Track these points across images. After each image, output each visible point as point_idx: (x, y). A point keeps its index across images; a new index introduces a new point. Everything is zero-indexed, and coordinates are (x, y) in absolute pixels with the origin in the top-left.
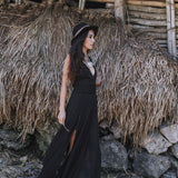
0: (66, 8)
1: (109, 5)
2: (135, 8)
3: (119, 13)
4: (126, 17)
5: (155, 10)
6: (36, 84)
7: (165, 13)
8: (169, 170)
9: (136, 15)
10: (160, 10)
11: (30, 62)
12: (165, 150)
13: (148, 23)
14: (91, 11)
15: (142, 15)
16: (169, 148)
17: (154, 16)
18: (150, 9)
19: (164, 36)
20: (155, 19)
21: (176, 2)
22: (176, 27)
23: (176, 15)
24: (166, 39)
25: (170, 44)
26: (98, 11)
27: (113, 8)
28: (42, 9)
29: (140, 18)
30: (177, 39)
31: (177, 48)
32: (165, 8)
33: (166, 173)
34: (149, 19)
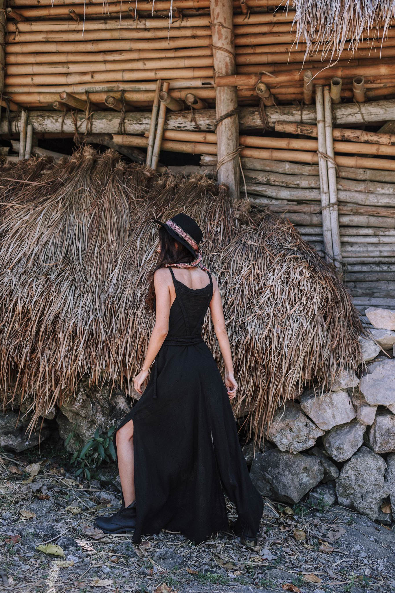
0: (120, 166)
1: (207, 159)
2: (258, 165)
3: (226, 174)
4: (240, 182)
5: (296, 169)
6: (57, 317)
7: (317, 175)
8: (321, 484)
9: (261, 177)
10: (307, 169)
11: (47, 274)
12: (311, 443)
13: (285, 194)
14: (171, 170)
15: (273, 178)
16: (320, 442)
17: (297, 181)
18: (287, 167)
19: (315, 220)
20: (297, 187)
21: (337, 154)
22: (340, 202)
23: (338, 177)
24: (321, 225)
25: (327, 235)
26: (186, 170)
27: (214, 165)
28: (73, 168)
29: (268, 184)
30: (342, 226)
31: (343, 244)
32: (317, 164)
33: (314, 490)
34: (287, 187)
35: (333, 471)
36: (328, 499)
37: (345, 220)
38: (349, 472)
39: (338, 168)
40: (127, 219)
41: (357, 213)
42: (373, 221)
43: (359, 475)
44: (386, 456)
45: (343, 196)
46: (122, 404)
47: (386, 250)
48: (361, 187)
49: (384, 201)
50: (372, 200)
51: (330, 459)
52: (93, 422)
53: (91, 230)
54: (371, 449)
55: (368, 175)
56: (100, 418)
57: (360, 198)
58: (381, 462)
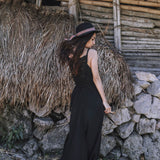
0: (24, 4)
1: (64, 3)
2: (86, 7)
3: (73, 10)
4: (79, 14)
5: (103, 9)
7: (112, 13)
8: (115, 148)
9: (88, 13)
10: (108, 10)
12: (112, 131)
13: (98, 20)
14: (48, 8)
15: (93, 13)
16: (115, 129)
17: (103, 15)
18: (99, 8)
19: (111, 32)
20: (103, 18)
21: (121, 4)
22: (122, 25)
24: (113, 35)
25: (116, 39)
26: (54, 8)
27: (67, 6)
29: (91, 16)
30: (122, 36)
31: (122, 43)
32: (112, 8)
33: (112, 151)
34: (99, 17)
35: (120, 142)
36: (118, 155)
37: (124, 33)
38: (127, 143)
39: (122, 10)
40: (28, 28)
41: (128, 30)
42: (135, 34)
43: (132, 144)
44: (143, 136)
45: (123, 22)
46: (26, 114)
47: (140, 47)
48: (131, 19)
49: (140, 25)
50: (135, 25)
51: (119, 137)
52: (12, 122)
53: (11, 32)
54: (137, 133)
55: (134, 13)
56: (15, 120)
57: (130, 23)
58: (141, 138)
